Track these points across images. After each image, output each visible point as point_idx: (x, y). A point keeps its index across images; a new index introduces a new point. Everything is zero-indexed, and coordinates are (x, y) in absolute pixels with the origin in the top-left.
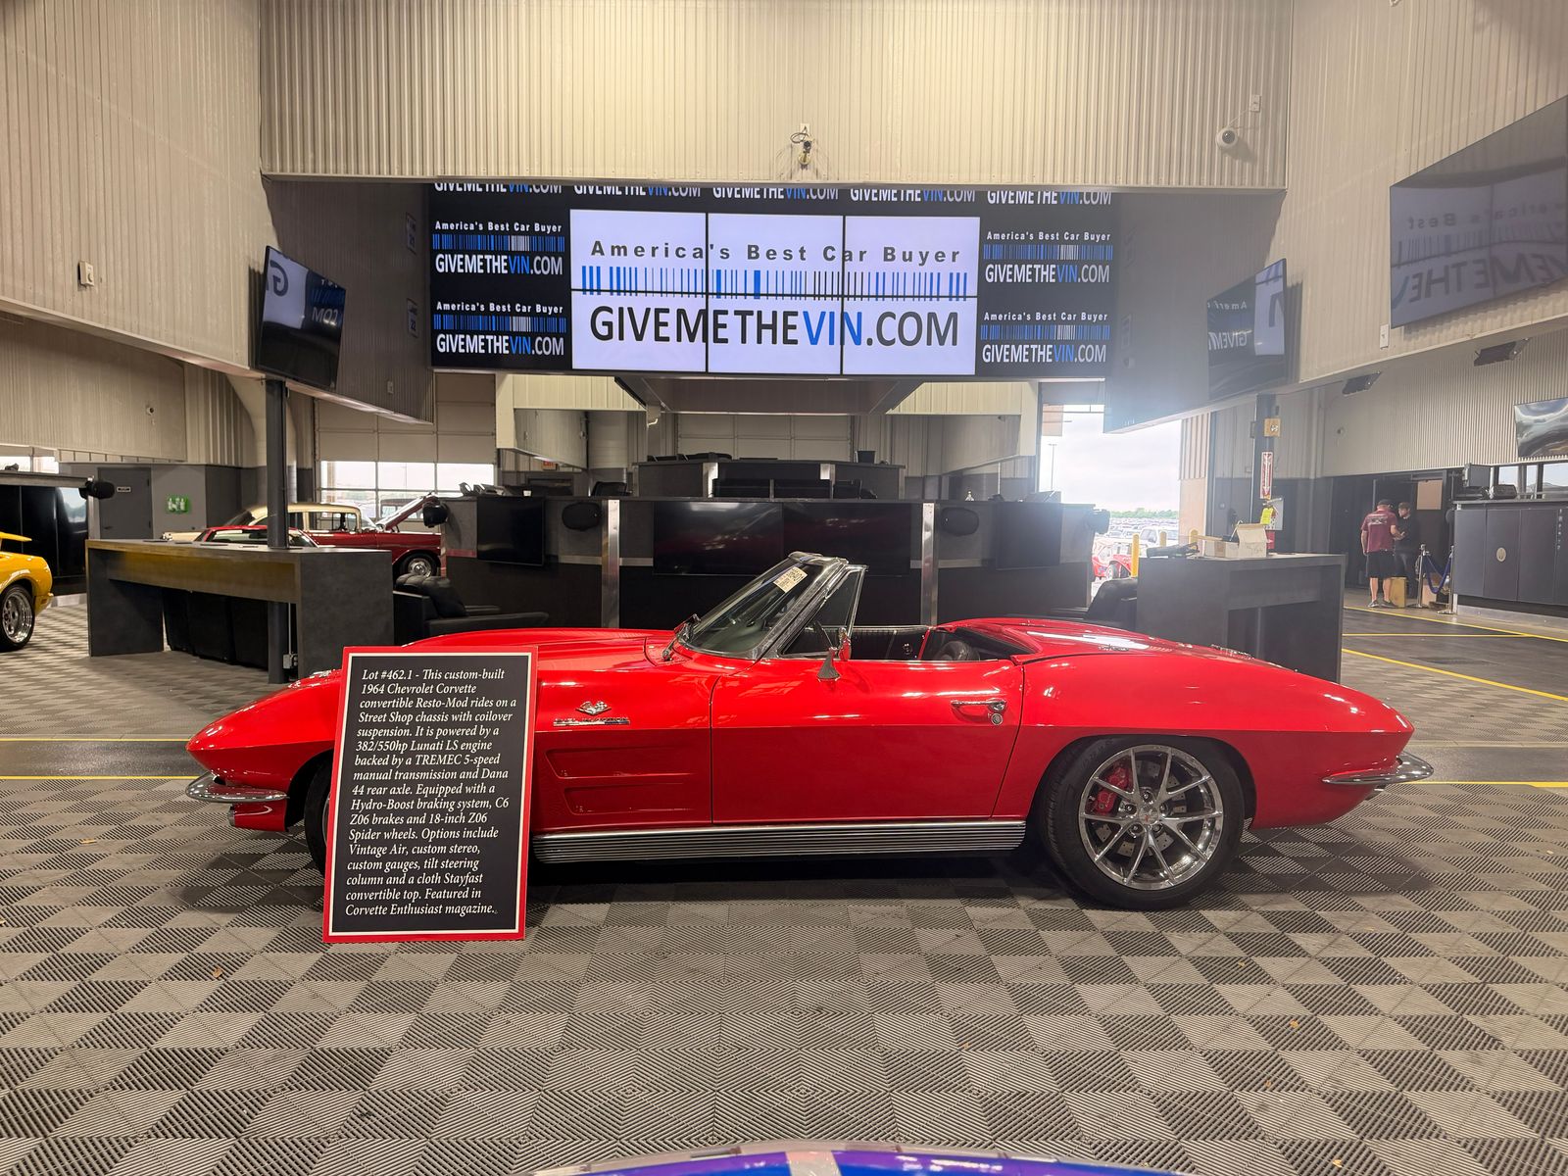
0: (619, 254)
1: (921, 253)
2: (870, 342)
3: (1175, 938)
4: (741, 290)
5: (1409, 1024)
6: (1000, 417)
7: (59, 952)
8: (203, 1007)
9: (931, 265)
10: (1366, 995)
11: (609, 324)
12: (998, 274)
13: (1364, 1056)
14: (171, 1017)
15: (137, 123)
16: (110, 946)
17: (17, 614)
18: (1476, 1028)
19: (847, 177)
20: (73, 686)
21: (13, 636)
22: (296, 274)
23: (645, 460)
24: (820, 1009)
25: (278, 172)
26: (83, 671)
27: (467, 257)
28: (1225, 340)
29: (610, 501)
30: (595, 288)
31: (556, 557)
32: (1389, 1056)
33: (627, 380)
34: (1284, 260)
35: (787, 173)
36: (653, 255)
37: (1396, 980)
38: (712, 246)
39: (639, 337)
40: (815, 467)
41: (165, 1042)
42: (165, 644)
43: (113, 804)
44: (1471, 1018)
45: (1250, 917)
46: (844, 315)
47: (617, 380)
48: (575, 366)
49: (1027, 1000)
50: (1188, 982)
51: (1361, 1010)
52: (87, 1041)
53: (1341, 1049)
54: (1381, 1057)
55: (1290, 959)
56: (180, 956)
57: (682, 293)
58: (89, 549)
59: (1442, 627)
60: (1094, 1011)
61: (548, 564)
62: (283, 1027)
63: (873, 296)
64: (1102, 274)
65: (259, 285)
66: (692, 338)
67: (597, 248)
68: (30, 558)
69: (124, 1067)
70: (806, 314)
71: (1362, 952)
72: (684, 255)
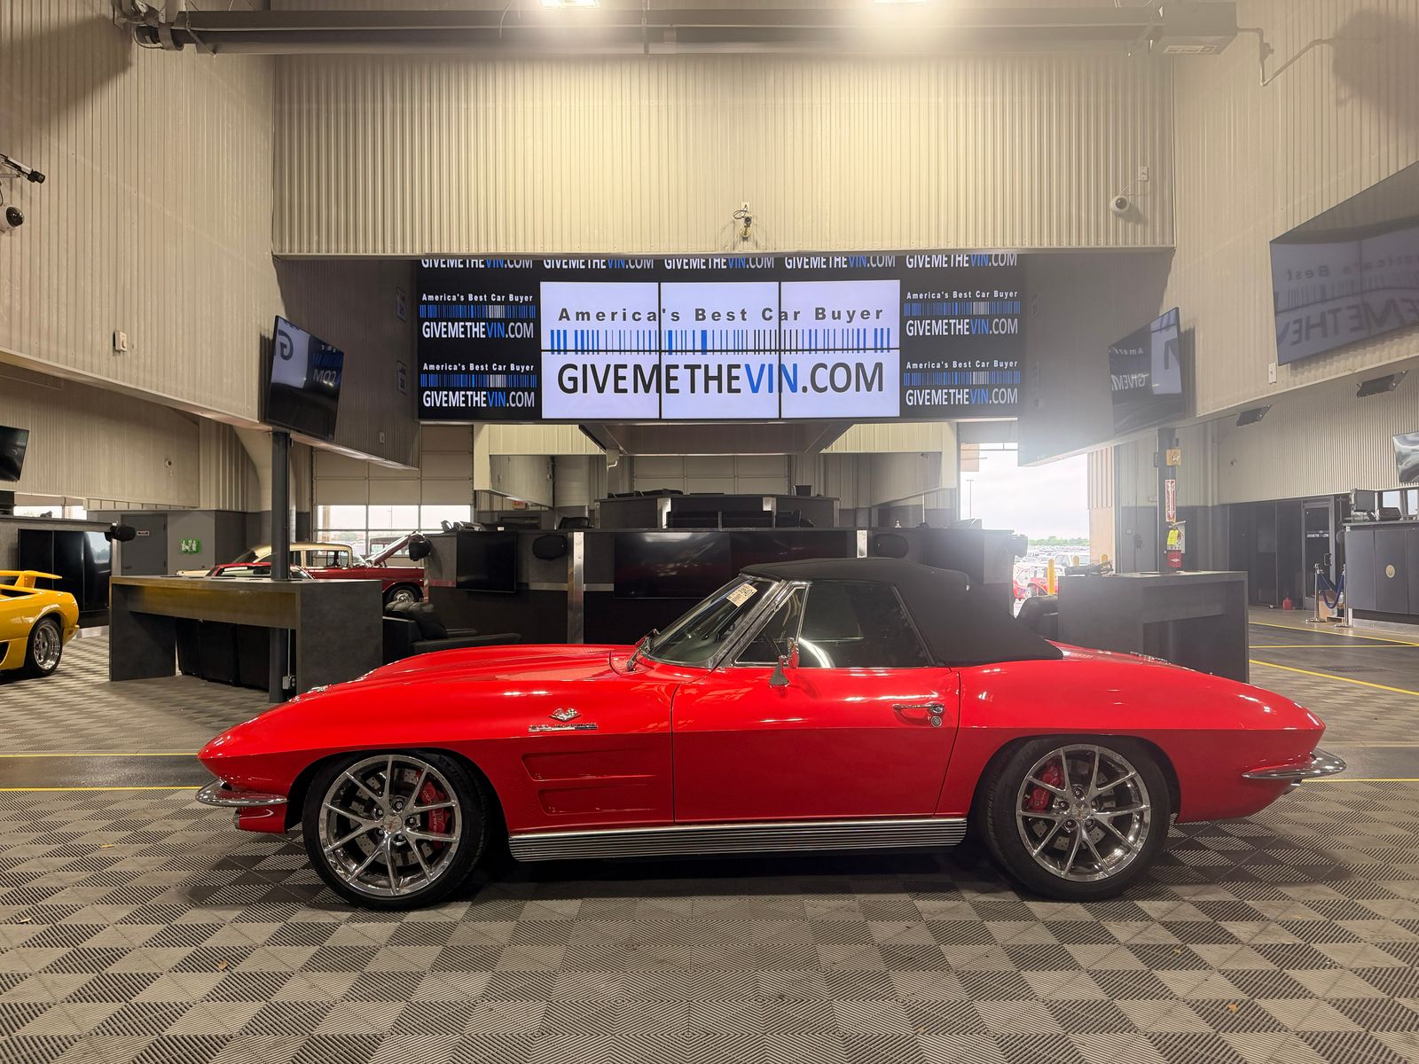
0: (583, 319)
1: (848, 312)
2: (805, 389)
3: (1114, 928)
4: (690, 347)
5: (1341, 1005)
6: (923, 454)
7: (79, 947)
8: (210, 997)
9: (858, 322)
10: (1298, 979)
11: (574, 379)
12: (917, 328)
13: (1302, 1038)
14: (181, 1006)
15: (168, 212)
16: (125, 941)
17: (46, 644)
18: (1408, 1010)
19: (782, 246)
20: (95, 707)
21: (42, 663)
22: (300, 340)
23: (606, 497)
24: (781, 997)
25: (287, 253)
26: (104, 694)
27: (450, 324)
28: (1126, 382)
29: (575, 533)
30: (562, 348)
31: (527, 585)
32: (1326, 1037)
33: (590, 427)
34: (1177, 309)
35: (730, 244)
36: (613, 319)
37: (1326, 965)
38: (664, 311)
39: (601, 390)
40: (758, 500)
41: (174, 1030)
42: (177, 669)
43: (130, 812)
44: (1402, 1001)
45: (1184, 906)
46: (781, 367)
47: (582, 428)
48: (543, 417)
49: (978, 985)
50: (1128, 969)
51: (1296, 993)
52: (104, 1029)
53: (1279, 1031)
54: (1318, 1038)
55: (1223, 946)
56: (189, 950)
57: (638, 351)
58: (113, 585)
59: (1340, 639)
60: (1041, 996)
61: (522, 591)
62: (282, 1015)
63: (806, 350)
64: (1012, 326)
65: (269, 350)
66: (647, 389)
67: (564, 315)
68: (60, 594)
69: (137, 1053)
70: (748, 367)
71: (1289, 939)
72: (640, 319)
